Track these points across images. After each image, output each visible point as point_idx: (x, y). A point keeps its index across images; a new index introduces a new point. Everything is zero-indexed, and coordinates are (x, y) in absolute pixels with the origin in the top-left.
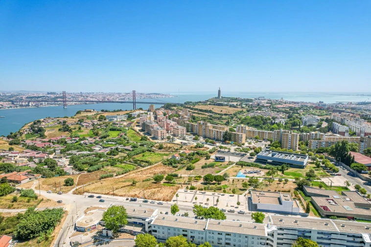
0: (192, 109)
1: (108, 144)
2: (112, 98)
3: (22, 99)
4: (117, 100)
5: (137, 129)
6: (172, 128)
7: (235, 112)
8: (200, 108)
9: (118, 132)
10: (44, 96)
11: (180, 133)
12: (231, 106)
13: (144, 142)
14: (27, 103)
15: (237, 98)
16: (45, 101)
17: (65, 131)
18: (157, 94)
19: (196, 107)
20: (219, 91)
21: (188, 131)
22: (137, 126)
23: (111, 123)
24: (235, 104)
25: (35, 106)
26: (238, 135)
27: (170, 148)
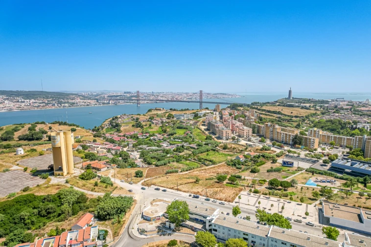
0: (259, 110)
1: (175, 141)
2: (180, 97)
3: (104, 98)
4: (185, 100)
5: (203, 128)
6: (237, 128)
7: (307, 114)
8: (268, 109)
9: (185, 130)
10: (121, 95)
11: (245, 134)
12: (302, 108)
13: (209, 141)
14: (108, 101)
15: (310, 100)
16: (122, 100)
17: (137, 127)
18: (223, 94)
19: (264, 108)
20: (290, 92)
21: (254, 132)
22: (202, 125)
23: (179, 122)
24: (308, 105)
25: (114, 104)
26: (310, 139)
27: (234, 148)
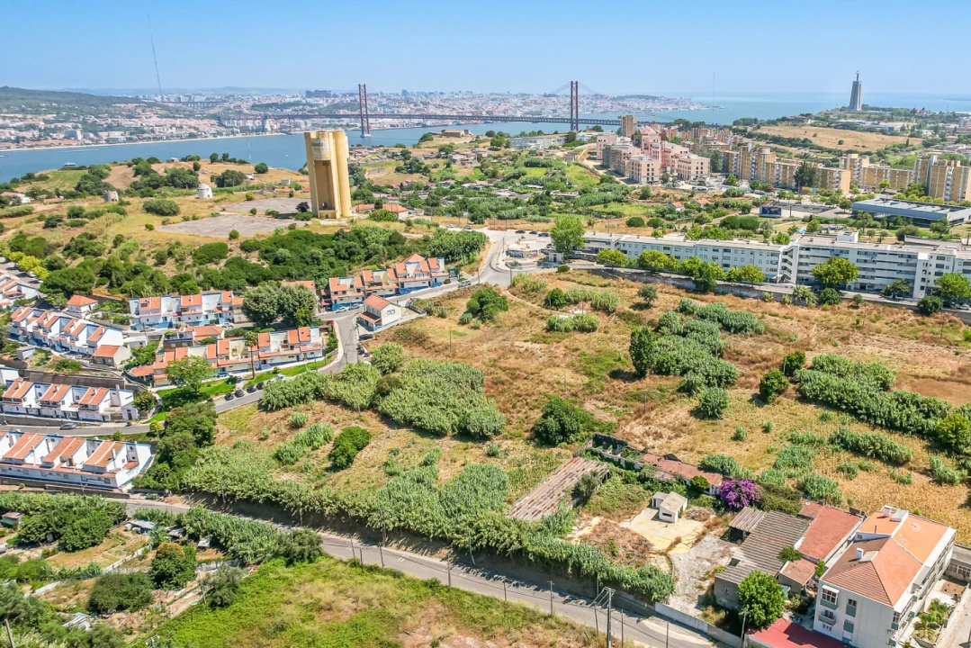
0: (750, 136)
1: (527, 188)
2: (502, 108)
3: (240, 112)
5: (591, 164)
6: (676, 160)
7: (882, 147)
8: (776, 134)
9: (544, 170)
10: (297, 102)
11: (693, 171)
12: (883, 132)
13: (607, 186)
14: (258, 122)
15: (914, 111)
17: (411, 173)
18: (647, 98)
19: (764, 130)
20: (856, 86)
21: (714, 169)
22: (589, 159)
23: (525, 153)
24: (897, 126)
25: (279, 130)
27: (664, 196)
